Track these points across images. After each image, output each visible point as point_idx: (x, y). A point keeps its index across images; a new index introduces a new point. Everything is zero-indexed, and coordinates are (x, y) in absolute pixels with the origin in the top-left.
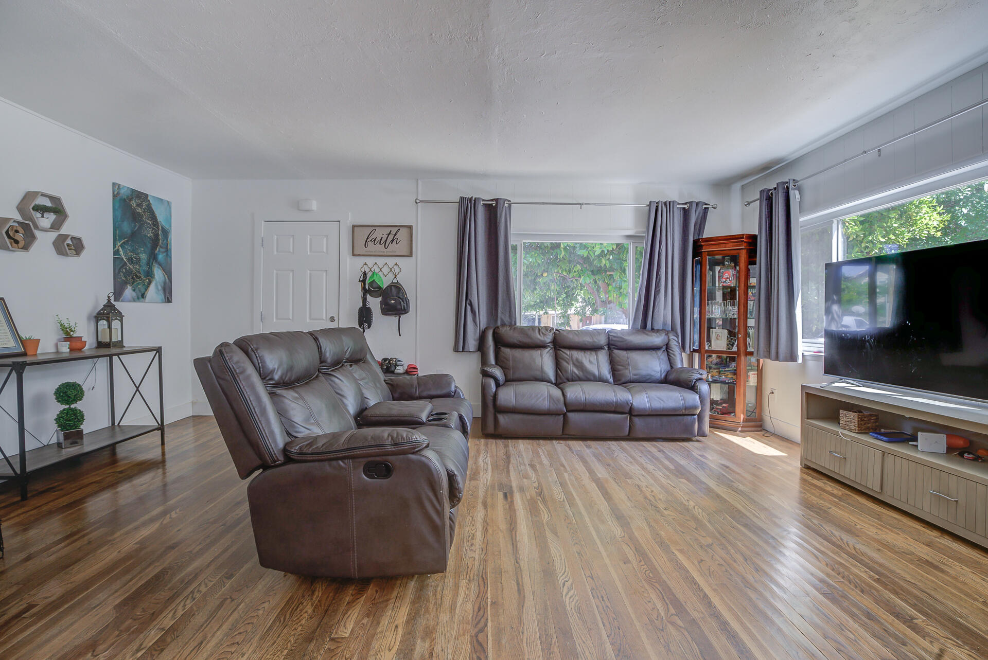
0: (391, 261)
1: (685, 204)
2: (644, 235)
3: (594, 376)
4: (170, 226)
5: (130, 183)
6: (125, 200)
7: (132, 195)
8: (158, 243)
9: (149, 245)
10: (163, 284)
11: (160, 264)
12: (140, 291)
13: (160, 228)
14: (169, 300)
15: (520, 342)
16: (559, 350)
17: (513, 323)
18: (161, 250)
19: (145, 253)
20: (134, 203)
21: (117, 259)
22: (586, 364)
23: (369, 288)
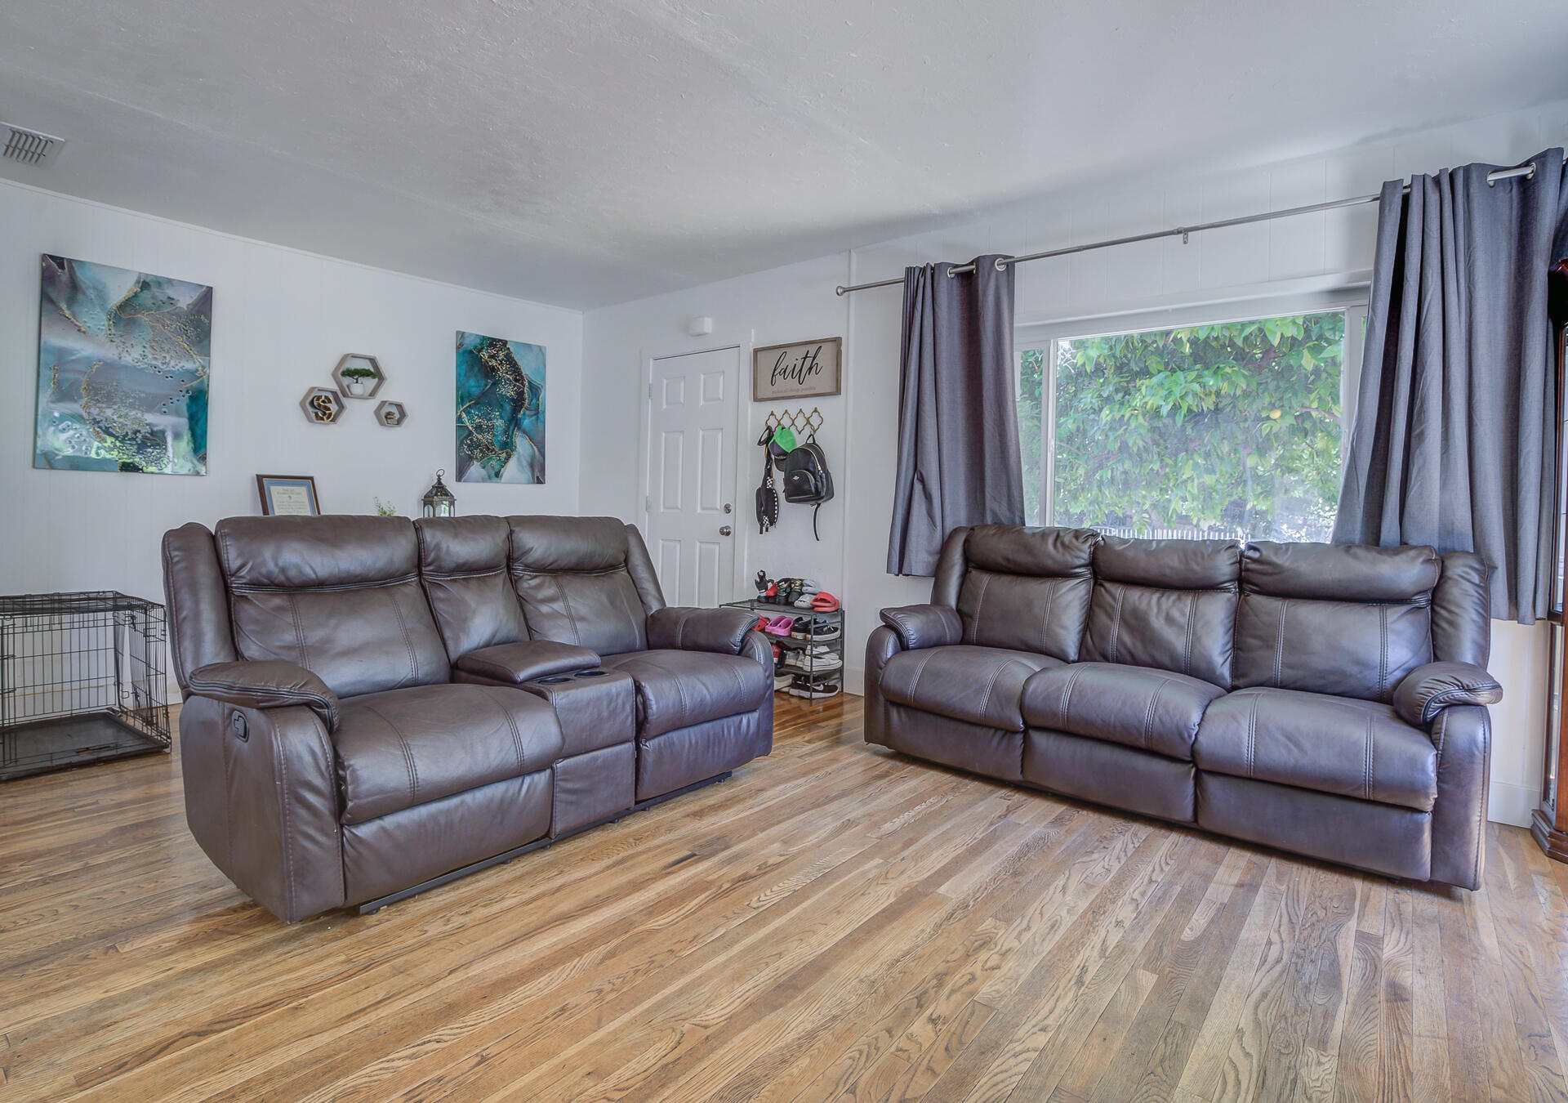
0: (807, 405)
1: (1527, 164)
2: (1368, 282)
3: (1173, 656)
4: (544, 379)
5: (479, 328)
6: (471, 352)
7: (482, 344)
8: (523, 404)
9: (508, 408)
10: (529, 460)
11: (524, 432)
12: (493, 468)
13: (526, 383)
14: (540, 481)
15: (1008, 560)
16: (1102, 585)
17: (1017, 520)
18: (527, 412)
19: (502, 417)
20: (485, 355)
21: (460, 427)
22: (1158, 623)
23: (774, 454)
